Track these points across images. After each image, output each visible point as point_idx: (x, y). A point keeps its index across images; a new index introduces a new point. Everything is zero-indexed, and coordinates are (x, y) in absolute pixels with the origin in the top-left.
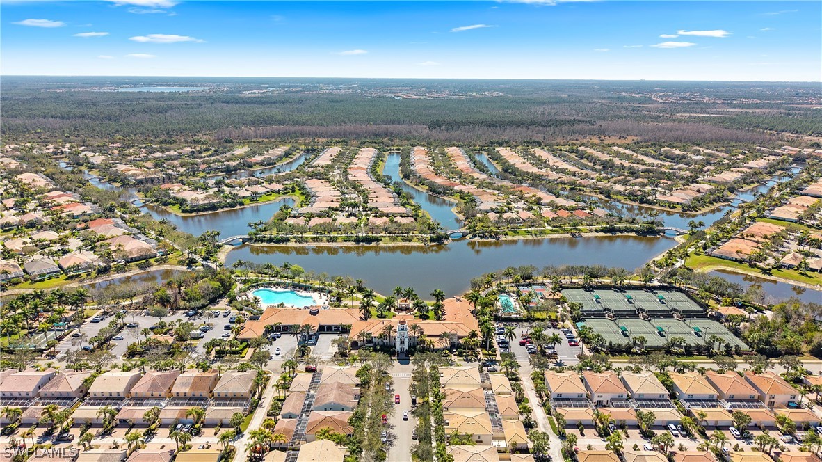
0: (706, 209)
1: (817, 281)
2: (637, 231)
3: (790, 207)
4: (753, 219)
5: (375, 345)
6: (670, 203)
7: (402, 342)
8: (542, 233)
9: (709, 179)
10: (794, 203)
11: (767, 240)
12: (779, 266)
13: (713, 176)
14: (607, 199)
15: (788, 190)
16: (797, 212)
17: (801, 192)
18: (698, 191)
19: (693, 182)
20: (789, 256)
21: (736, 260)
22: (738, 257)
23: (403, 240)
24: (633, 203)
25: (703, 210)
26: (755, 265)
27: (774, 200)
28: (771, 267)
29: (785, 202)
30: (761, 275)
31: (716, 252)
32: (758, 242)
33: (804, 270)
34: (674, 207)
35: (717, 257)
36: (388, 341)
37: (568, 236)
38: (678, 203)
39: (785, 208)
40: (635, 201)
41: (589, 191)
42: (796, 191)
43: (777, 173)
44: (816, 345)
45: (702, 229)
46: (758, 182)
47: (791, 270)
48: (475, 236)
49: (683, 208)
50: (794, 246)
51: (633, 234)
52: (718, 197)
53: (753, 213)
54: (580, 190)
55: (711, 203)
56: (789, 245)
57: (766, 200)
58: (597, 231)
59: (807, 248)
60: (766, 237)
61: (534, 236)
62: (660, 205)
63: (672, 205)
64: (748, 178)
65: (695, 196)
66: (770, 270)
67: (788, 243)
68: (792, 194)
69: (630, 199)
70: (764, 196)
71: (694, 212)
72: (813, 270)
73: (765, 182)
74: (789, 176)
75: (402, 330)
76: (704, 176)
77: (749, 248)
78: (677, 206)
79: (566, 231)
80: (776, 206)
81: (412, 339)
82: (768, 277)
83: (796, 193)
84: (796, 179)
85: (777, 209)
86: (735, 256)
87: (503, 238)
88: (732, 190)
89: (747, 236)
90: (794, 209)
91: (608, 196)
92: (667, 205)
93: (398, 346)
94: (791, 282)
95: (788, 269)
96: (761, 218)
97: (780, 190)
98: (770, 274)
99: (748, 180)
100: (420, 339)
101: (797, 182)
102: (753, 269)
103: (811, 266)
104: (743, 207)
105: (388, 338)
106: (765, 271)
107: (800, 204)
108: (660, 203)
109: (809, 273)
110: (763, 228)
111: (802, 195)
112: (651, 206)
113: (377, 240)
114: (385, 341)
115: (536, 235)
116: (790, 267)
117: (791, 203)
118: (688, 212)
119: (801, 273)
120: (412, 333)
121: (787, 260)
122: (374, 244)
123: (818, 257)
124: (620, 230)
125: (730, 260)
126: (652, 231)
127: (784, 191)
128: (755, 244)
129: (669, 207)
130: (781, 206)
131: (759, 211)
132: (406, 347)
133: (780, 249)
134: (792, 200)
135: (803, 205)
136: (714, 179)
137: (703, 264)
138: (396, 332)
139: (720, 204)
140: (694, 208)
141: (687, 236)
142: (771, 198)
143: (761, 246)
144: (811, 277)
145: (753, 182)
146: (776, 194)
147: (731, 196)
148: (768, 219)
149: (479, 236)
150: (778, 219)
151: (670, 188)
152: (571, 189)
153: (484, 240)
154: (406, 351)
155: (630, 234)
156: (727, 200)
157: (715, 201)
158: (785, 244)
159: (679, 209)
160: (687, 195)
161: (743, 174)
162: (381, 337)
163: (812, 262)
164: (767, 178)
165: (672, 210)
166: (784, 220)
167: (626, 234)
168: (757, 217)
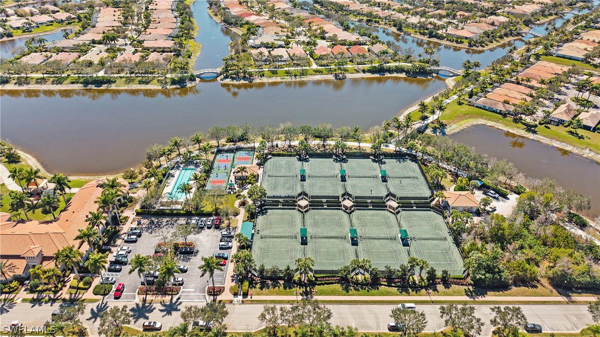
0: (495, 44)
1: (588, 144)
2: (407, 72)
3: (580, 43)
4: (538, 57)
6: (458, 37)
8: (303, 73)
9: (509, 10)
10: (585, 38)
11: (543, 86)
12: (547, 122)
13: (513, 7)
14: (398, 32)
15: (583, 23)
16: (586, 49)
17: (596, 25)
18: (493, 24)
19: (492, 14)
20: (563, 108)
21: (500, 113)
22: (503, 109)
23: (141, 82)
24: (421, 37)
25: (491, 46)
26: (521, 119)
27: (566, 35)
28: (537, 123)
29: (577, 36)
30: (523, 133)
31: (481, 101)
32: (532, 88)
33: (575, 127)
34: (461, 42)
35: (480, 108)
37: (331, 77)
38: (466, 38)
39: (575, 44)
40: (424, 35)
41: (383, 23)
42: (592, 24)
43: (578, 5)
44: (559, 273)
45: (478, 70)
46: (556, 14)
47: (561, 126)
48: (226, 77)
49: (470, 44)
50: (573, 93)
51: (403, 75)
52: (511, 30)
53: (540, 49)
54: (376, 22)
55: (501, 37)
56: (567, 91)
57: (557, 35)
58: (364, 71)
59: (586, 95)
60: (542, 82)
61: (293, 77)
62: (448, 40)
63: (459, 40)
64: (547, 10)
65: (487, 29)
66: (536, 126)
67: (567, 88)
68: (586, 27)
69: (421, 33)
70: (556, 30)
71: (480, 48)
72: (587, 128)
73: (563, 14)
74: (588, 8)
76: (505, 7)
77: (519, 96)
78: (464, 40)
79: (330, 71)
80: (567, 41)
82: (531, 136)
83: (591, 27)
84: (594, 12)
85: (566, 45)
86: (500, 107)
87: (257, 80)
88: (527, 23)
89: (523, 80)
90: (583, 46)
91: (400, 29)
92: (455, 39)
94: (556, 144)
95: (558, 125)
96: (546, 55)
97: (574, 23)
98: (534, 132)
99: (547, 13)
101: (594, 14)
102: (517, 125)
103: (585, 123)
104: (530, 43)
106: (530, 128)
107: (591, 39)
108: (449, 38)
109: (581, 132)
110: (545, 69)
111: (596, 28)
112: (438, 41)
113: (109, 82)
115: (295, 76)
116: (560, 122)
117: (582, 39)
118: (474, 48)
119: (571, 133)
121: (559, 113)
122: (104, 87)
123: (596, 107)
124: (390, 71)
125: (494, 112)
126: (423, 72)
127: (579, 24)
128: (528, 91)
129: (457, 42)
130: (572, 41)
131: (546, 48)
133: (556, 96)
134: (585, 35)
135: (594, 41)
136: (514, 11)
137: (461, 117)
139: (511, 39)
140: (482, 44)
141: (460, 78)
142: (563, 32)
143: (534, 93)
144: (581, 137)
145: (551, 15)
146: (570, 28)
147: (525, 29)
148: (554, 57)
149: (231, 78)
150: (564, 57)
151: (465, 20)
152: (368, 21)
153: (235, 82)
155: (400, 75)
156: (519, 34)
157: (506, 35)
158: (563, 89)
159: (465, 45)
160: (478, 28)
161: (543, 6)
163: (587, 117)
164: (567, 10)
165: (459, 45)
166: (570, 58)
167: (395, 75)
168: (543, 54)
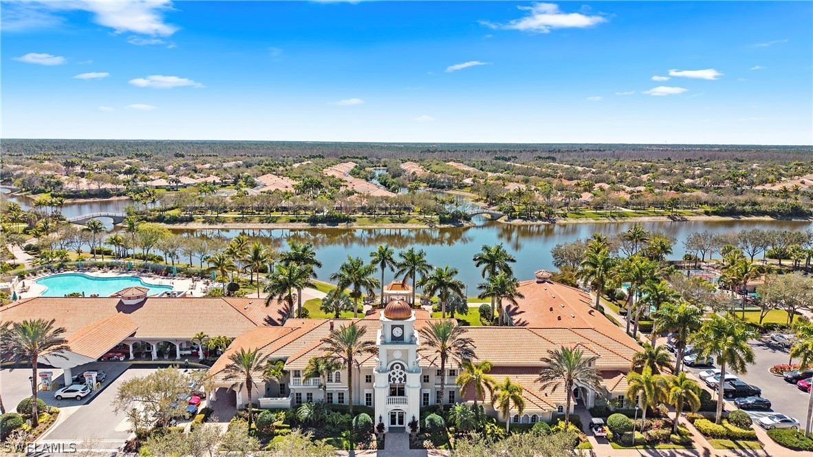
5: (298, 403)
7: (397, 391)
36: (343, 386)
58: (707, 213)
75: (397, 340)
81: (434, 378)
87: (561, 221)
93: (383, 408)
100: (465, 375)
105: (344, 374)
113: (348, 221)
114: (332, 387)
120: (433, 353)
132: (411, 408)
138: (374, 351)
149: (520, 218)
154: (413, 425)
162: (317, 373)
